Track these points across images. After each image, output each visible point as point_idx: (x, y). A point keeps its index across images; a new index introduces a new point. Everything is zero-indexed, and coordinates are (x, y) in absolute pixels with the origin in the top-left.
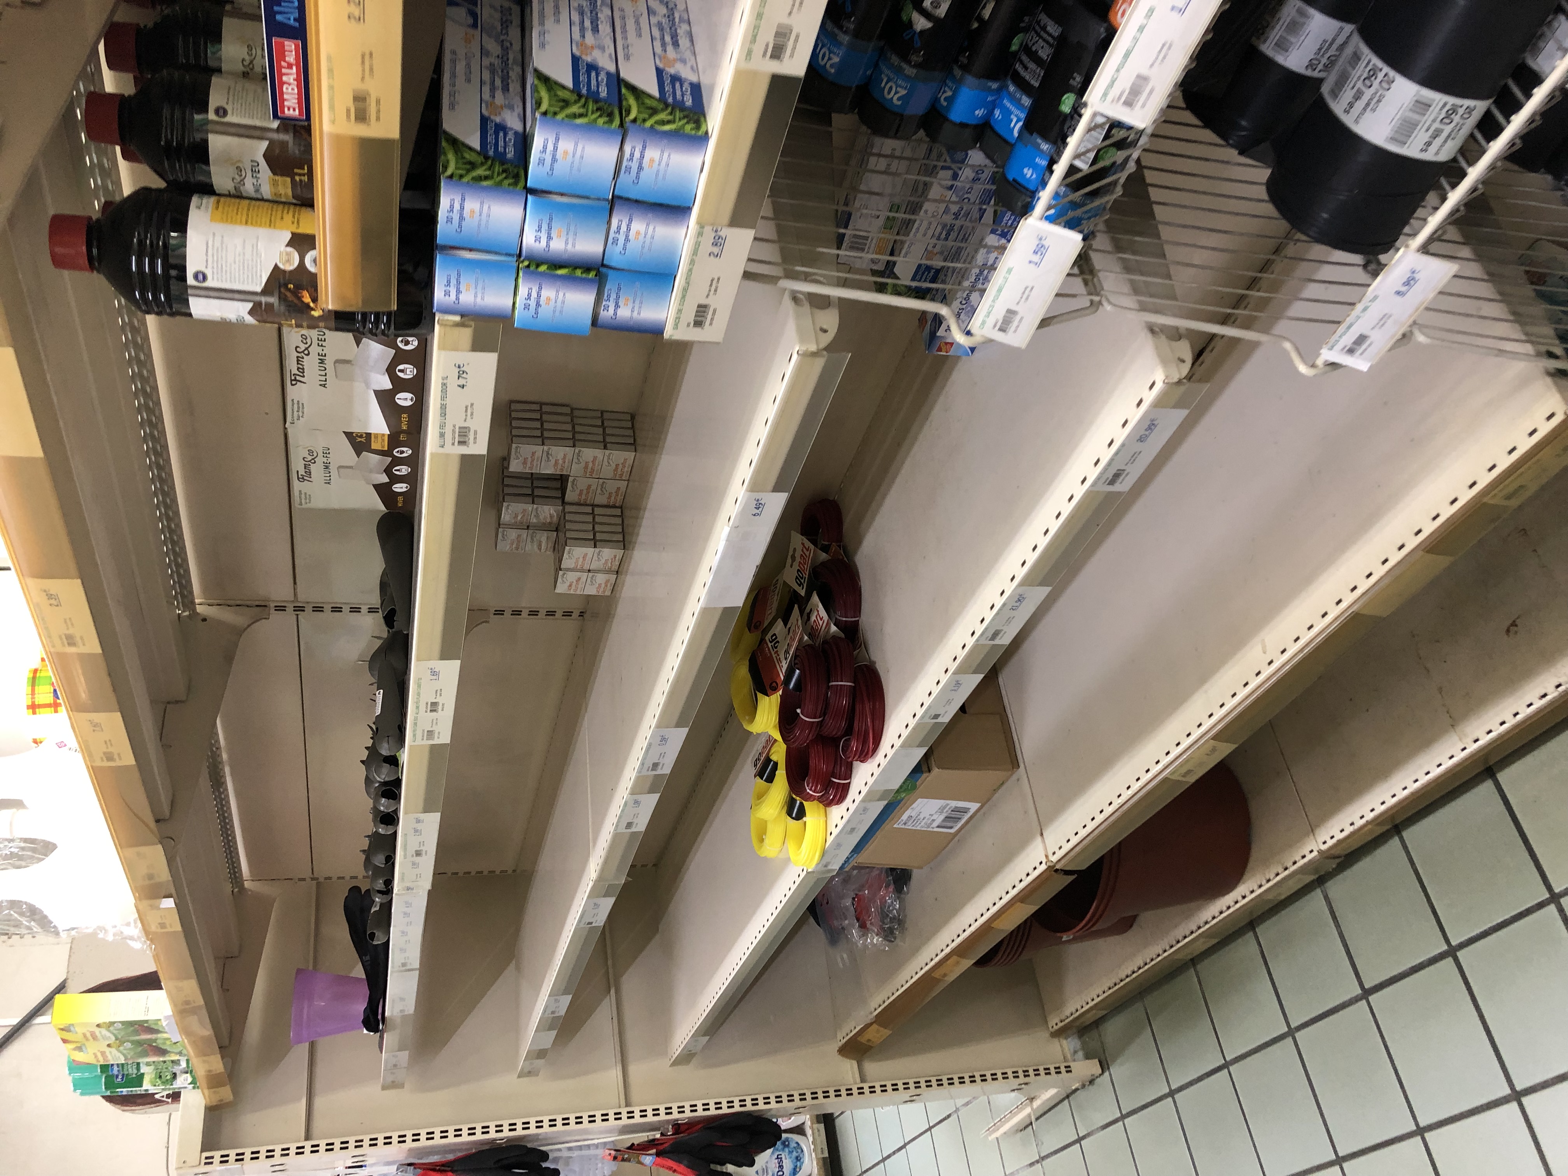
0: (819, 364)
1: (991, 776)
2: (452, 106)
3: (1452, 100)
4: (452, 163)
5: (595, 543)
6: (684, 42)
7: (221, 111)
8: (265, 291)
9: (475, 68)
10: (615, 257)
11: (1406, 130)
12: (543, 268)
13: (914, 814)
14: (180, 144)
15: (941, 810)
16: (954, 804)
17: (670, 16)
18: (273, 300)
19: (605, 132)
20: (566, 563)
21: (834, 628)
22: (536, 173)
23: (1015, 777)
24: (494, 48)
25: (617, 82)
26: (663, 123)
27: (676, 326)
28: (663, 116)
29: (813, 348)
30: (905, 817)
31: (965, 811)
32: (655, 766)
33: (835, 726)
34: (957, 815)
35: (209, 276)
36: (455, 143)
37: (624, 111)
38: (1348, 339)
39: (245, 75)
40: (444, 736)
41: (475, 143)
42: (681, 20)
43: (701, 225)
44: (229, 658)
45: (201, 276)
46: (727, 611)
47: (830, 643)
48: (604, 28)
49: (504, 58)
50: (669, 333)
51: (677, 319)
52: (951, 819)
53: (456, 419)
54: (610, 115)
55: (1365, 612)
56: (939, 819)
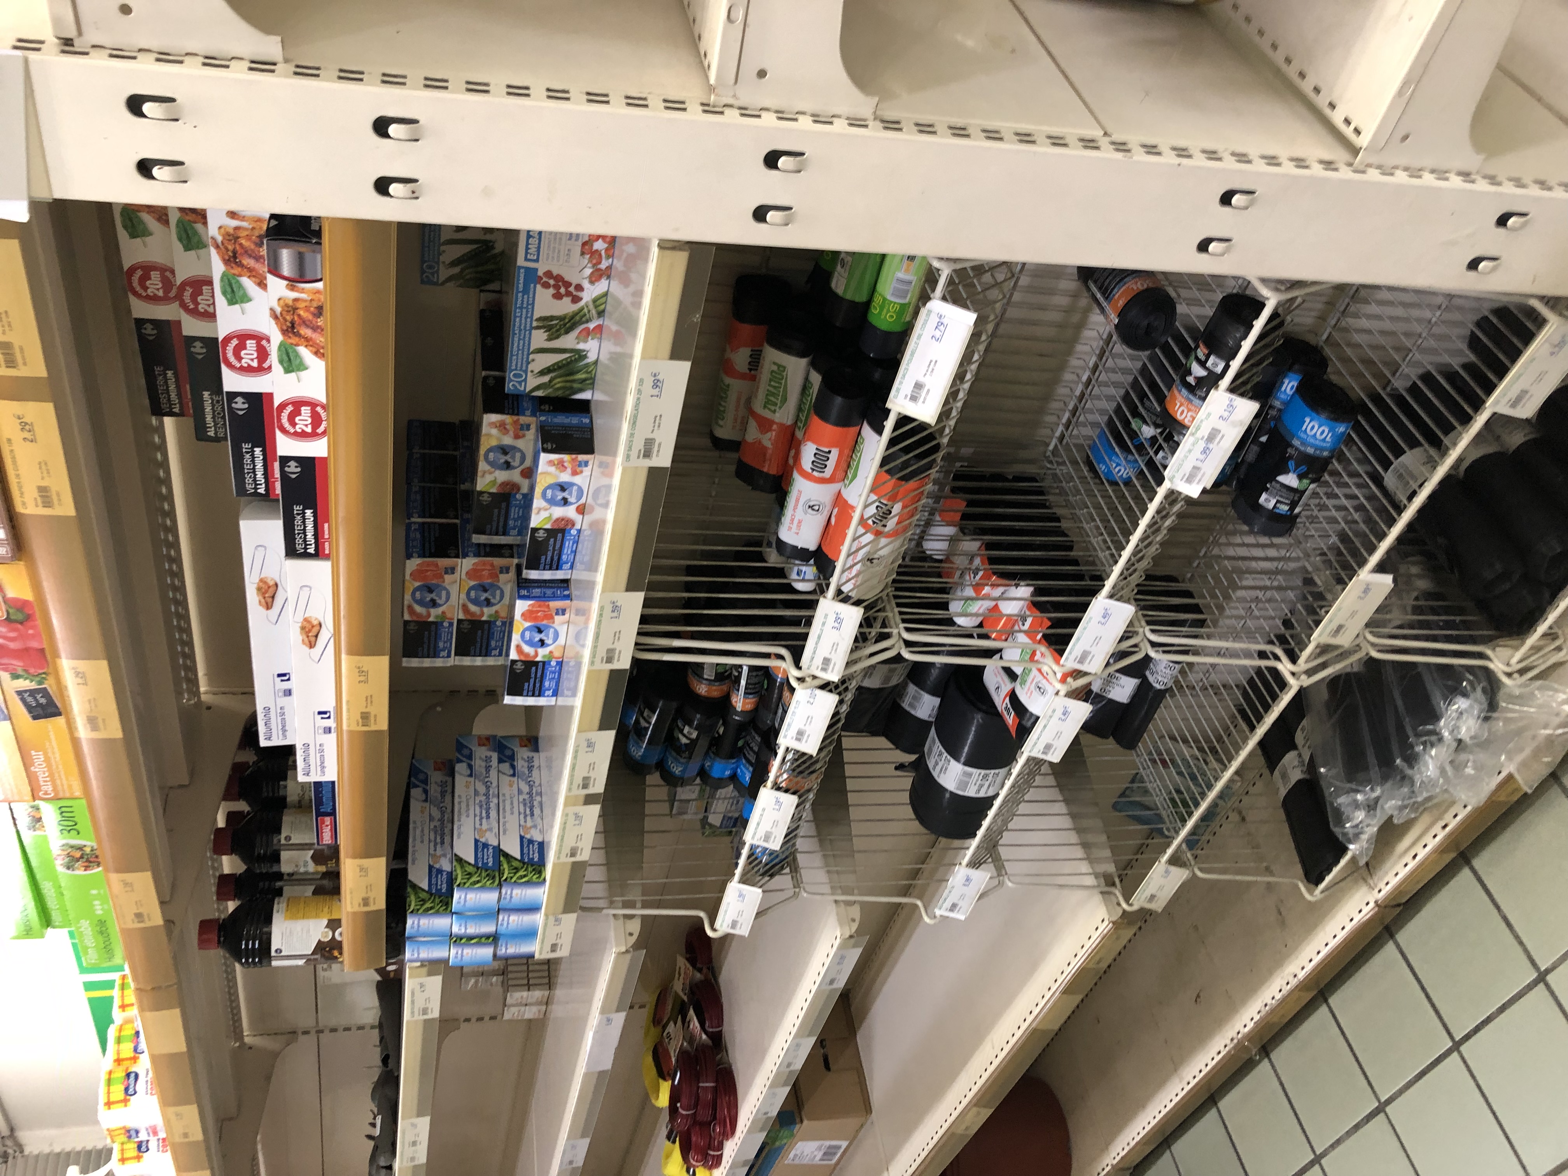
0: (628, 957)
1: (851, 1123)
2: (413, 863)
3: (983, 772)
4: (413, 902)
5: (529, 987)
6: (537, 811)
7: (288, 838)
8: (313, 954)
9: (426, 831)
10: (502, 929)
11: (964, 785)
12: (464, 941)
13: (798, 1152)
14: (265, 854)
15: (819, 1148)
16: (828, 1143)
17: (530, 794)
18: (318, 957)
19: (491, 889)
20: (509, 1001)
21: (704, 1037)
22: (455, 906)
23: (869, 1121)
24: (436, 813)
25: (499, 852)
26: (522, 877)
27: (541, 954)
28: (521, 873)
29: (623, 949)
30: (791, 1155)
31: (839, 1147)
32: (571, 1162)
33: (704, 1115)
34: (833, 1151)
35: (283, 949)
36: (415, 887)
37: (501, 874)
38: (948, 904)
39: (300, 807)
40: (422, 1159)
41: (425, 886)
42: (537, 794)
43: (546, 915)
44: (268, 1078)
45: (278, 951)
46: (601, 1074)
47: (703, 1047)
48: (493, 814)
49: (442, 820)
50: (537, 956)
51: (541, 949)
52: (829, 1153)
53: (420, 1004)
54: (494, 878)
55: (1040, 1027)
56: (819, 1155)
